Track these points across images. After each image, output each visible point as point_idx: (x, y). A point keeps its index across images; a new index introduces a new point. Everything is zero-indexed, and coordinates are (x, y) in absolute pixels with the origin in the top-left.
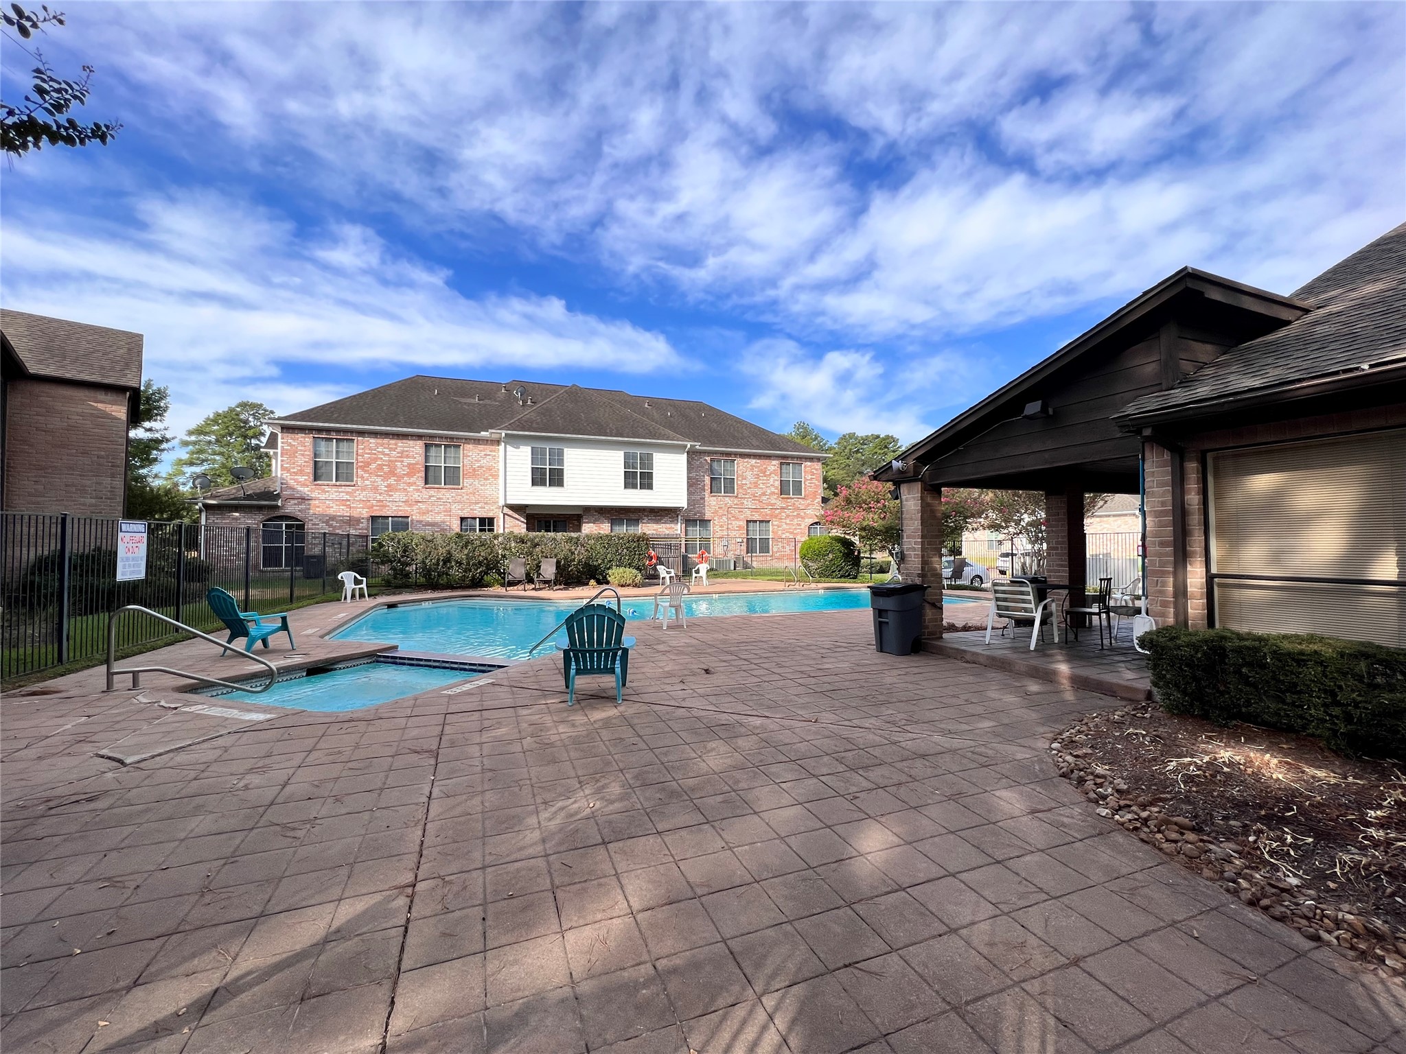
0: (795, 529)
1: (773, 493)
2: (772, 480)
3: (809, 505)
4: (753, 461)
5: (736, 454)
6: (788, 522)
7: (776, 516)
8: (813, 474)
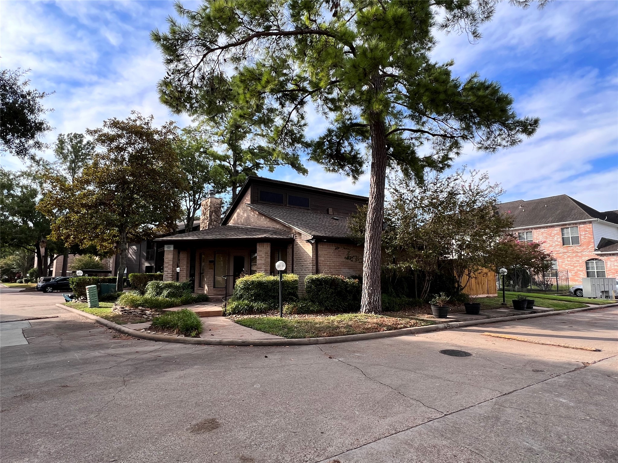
0: (575, 263)
1: (558, 245)
2: (556, 238)
3: (584, 249)
4: (542, 230)
5: (532, 228)
6: (569, 259)
7: (560, 257)
8: (587, 231)
